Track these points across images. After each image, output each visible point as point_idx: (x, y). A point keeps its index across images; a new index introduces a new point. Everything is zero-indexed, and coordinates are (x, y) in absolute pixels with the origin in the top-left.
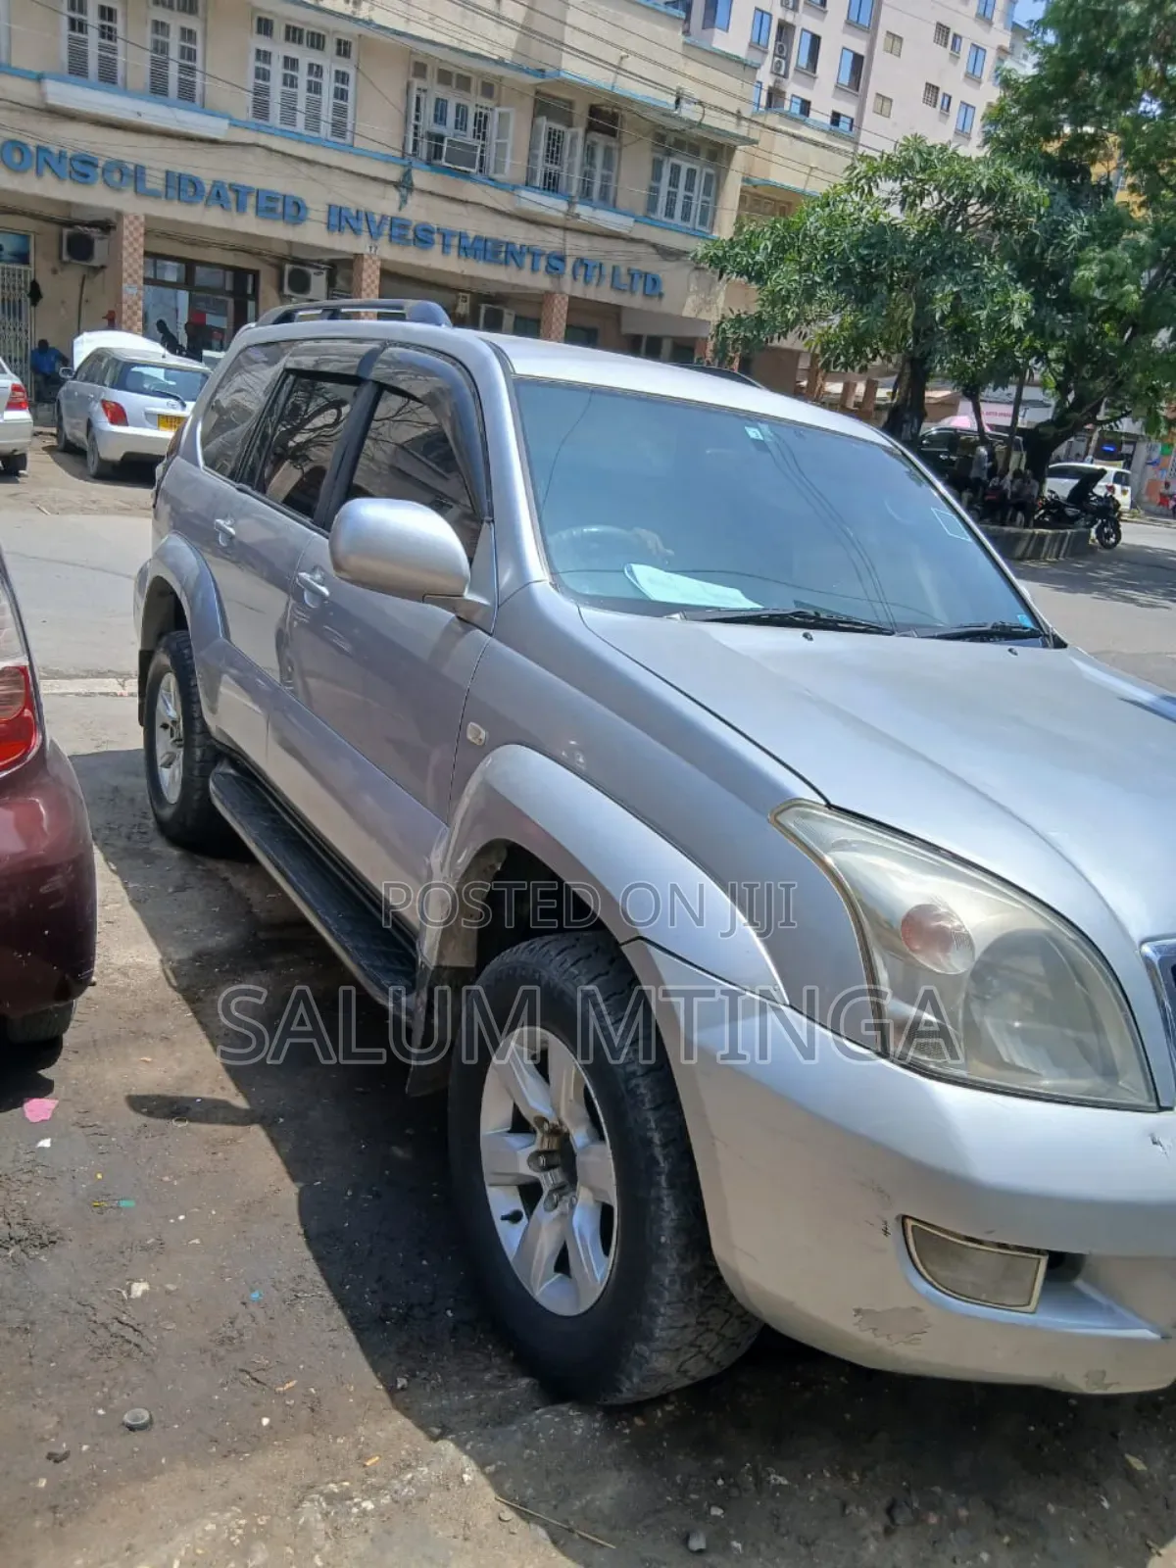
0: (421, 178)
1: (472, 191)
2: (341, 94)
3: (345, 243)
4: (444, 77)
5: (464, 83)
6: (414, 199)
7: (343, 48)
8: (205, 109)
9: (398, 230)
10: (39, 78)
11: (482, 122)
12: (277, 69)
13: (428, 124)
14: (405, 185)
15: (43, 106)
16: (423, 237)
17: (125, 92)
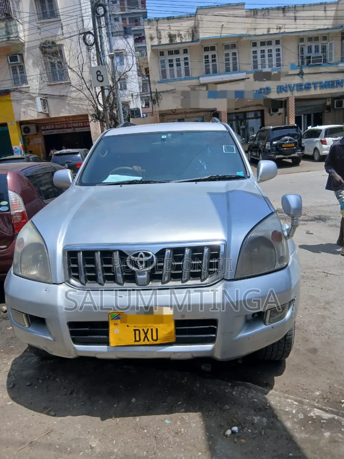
0: (306, 70)
1: (323, 69)
2: (278, 55)
3: (283, 96)
4: (310, 39)
5: (317, 39)
6: (304, 77)
7: (278, 42)
8: (240, 72)
9: (300, 87)
10: (198, 78)
11: (324, 49)
12: (259, 54)
13: (306, 54)
14: (301, 74)
15: (200, 84)
16: (308, 87)
17: (220, 74)
